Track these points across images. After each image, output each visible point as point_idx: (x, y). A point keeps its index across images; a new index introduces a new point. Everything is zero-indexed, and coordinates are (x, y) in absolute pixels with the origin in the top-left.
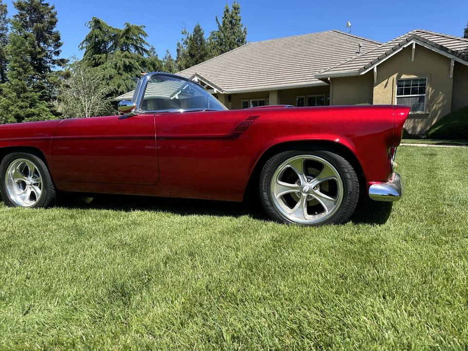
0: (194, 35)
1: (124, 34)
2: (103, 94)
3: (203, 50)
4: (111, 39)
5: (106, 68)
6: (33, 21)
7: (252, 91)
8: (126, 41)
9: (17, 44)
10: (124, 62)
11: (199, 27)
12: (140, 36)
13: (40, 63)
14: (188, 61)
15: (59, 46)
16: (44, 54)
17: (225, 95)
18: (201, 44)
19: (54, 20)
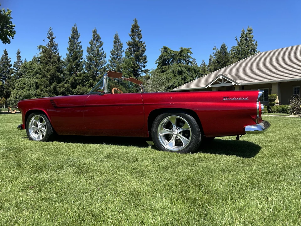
0: (221, 50)
1: (179, 53)
2: (165, 88)
3: (226, 58)
4: (172, 57)
5: (168, 73)
6: (134, 51)
7: (259, 84)
8: (180, 57)
9: (127, 64)
10: (178, 69)
11: (224, 45)
12: (188, 54)
13: (136, 72)
14: (216, 66)
15: (146, 63)
16: (138, 67)
17: (239, 86)
18: (225, 55)
19: (144, 50)
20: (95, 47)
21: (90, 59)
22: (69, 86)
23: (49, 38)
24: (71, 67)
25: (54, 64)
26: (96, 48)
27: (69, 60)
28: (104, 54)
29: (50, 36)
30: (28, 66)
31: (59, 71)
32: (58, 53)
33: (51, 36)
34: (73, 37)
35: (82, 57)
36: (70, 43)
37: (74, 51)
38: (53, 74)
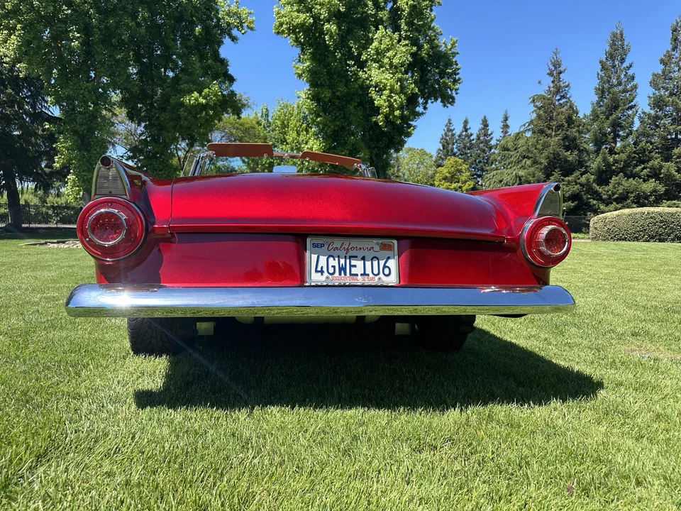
21: (658, 103)
22: (591, 180)
23: (551, 74)
24: (600, 133)
25: (558, 133)
27: (595, 116)
29: (553, 68)
30: (510, 145)
31: (567, 148)
32: (569, 104)
33: (556, 68)
34: (611, 56)
35: (633, 103)
36: (600, 73)
37: (610, 93)
38: (554, 154)
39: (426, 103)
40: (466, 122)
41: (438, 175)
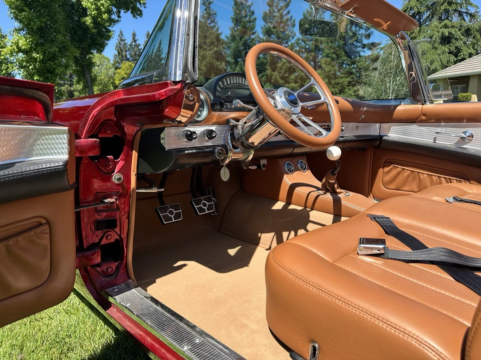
4: (429, 8)
8: (448, 7)
10: (443, 33)
13: (351, 48)
16: (355, 39)
20: (276, 10)
21: (268, 32)
24: (237, 50)
25: (212, 48)
26: (279, 10)
27: (233, 38)
28: (292, 20)
31: (218, 59)
32: (217, 27)
35: (254, 31)
36: (235, 7)
37: (241, 22)
38: (209, 63)
39: (119, 12)
40: (134, 35)
41: (117, 75)
